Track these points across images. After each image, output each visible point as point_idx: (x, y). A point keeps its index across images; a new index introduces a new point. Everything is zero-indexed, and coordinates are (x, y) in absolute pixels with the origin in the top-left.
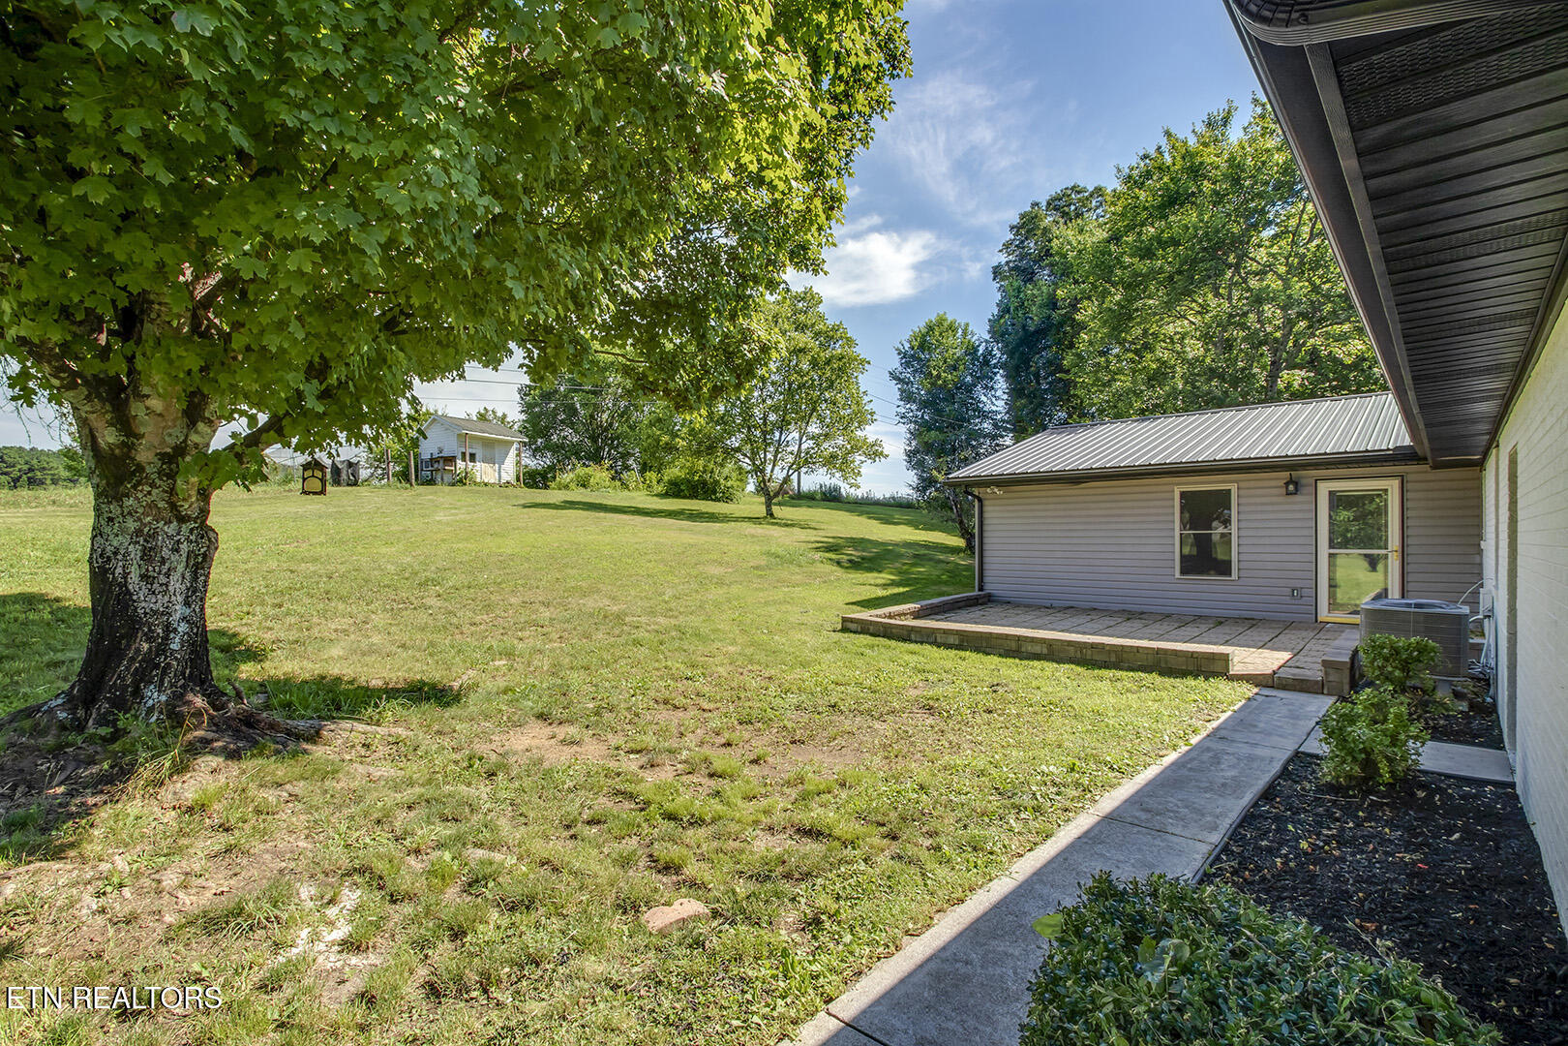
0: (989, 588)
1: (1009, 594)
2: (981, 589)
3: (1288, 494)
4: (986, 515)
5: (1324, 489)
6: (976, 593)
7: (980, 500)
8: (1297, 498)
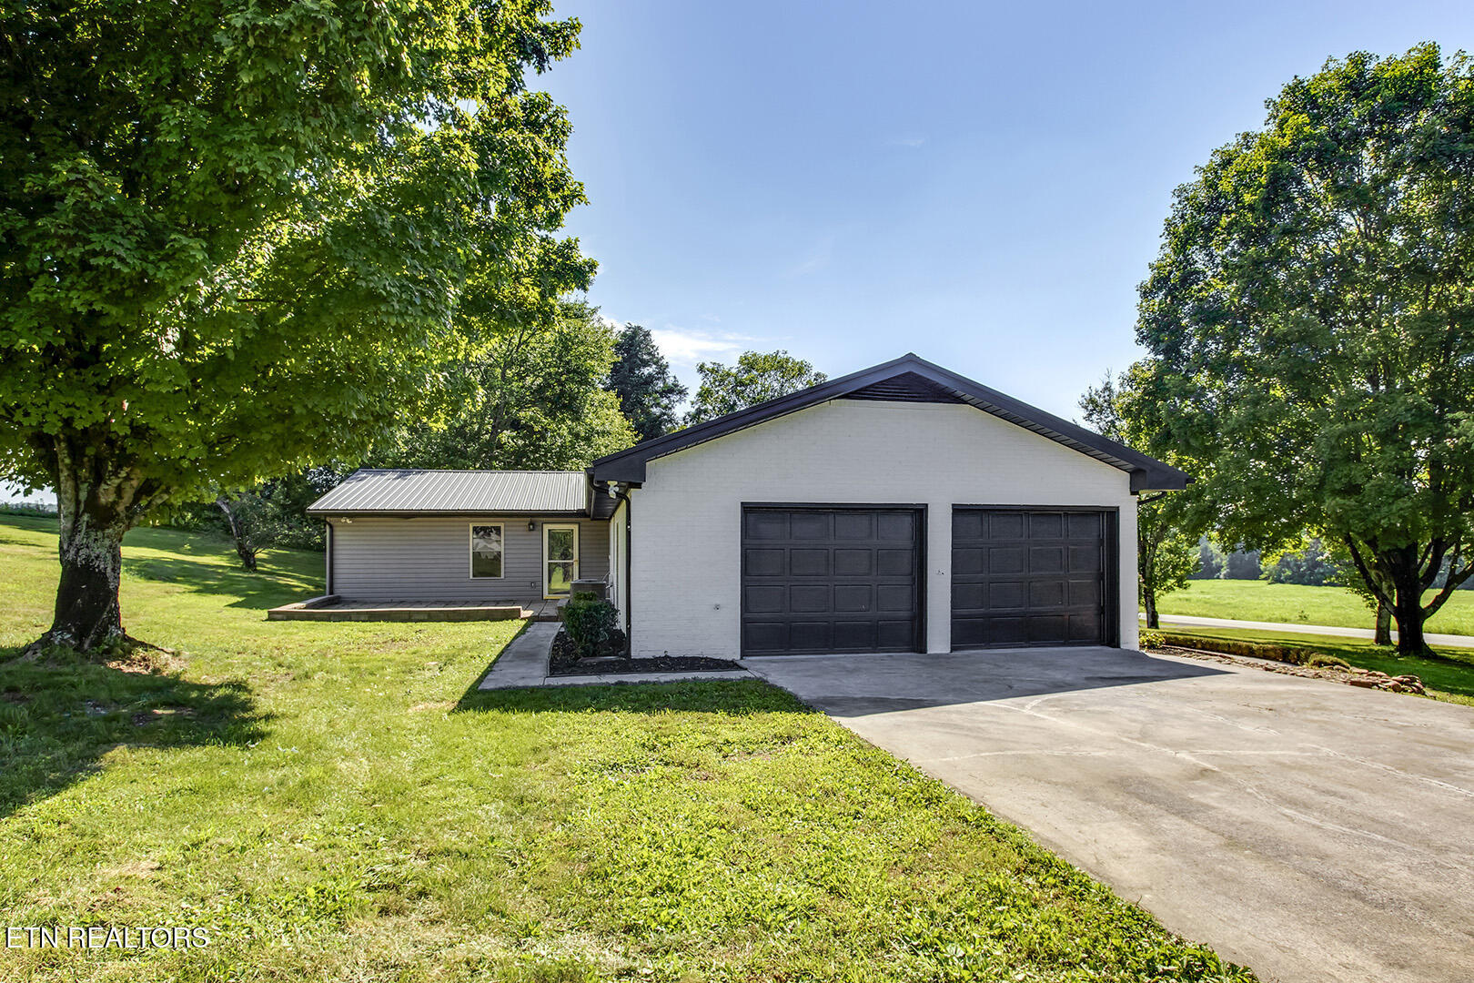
0: (338, 592)
1: (355, 595)
2: (331, 593)
3: (530, 530)
4: (335, 538)
5: (546, 528)
6: (328, 596)
7: (331, 527)
8: (534, 532)
